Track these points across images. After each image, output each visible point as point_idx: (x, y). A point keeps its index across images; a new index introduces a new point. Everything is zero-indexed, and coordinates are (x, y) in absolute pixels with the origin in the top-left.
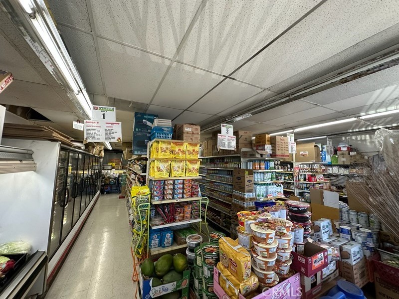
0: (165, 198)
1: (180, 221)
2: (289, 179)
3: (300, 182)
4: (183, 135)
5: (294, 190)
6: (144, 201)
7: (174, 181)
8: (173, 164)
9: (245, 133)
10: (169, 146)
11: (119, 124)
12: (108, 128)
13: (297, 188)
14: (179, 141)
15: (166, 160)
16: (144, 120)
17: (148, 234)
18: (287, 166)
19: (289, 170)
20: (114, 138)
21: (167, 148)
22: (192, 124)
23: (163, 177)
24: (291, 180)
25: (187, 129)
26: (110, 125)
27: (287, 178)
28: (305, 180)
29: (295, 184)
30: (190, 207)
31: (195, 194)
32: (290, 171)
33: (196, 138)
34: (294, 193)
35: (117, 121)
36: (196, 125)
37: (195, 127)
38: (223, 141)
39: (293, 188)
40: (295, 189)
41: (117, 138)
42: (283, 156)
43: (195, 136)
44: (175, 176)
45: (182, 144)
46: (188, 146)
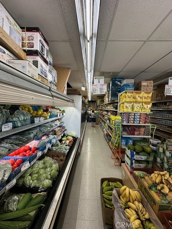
0: (130, 122)
1: (137, 135)
4: (141, 87)
6: (118, 123)
7: (135, 113)
8: (135, 104)
11: (105, 85)
12: (101, 87)
14: (139, 91)
15: (131, 102)
16: (116, 82)
17: (120, 138)
20: (103, 92)
21: (131, 96)
22: (147, 80)
23: (129, 111)
26: (102, 86)
30: (144, 129)
31: (148, 122)
33: (150, 89)
35: (105, 83)
37: (149, 82)
41: (105, 92)
44: (135, 111)
46: (144, 94)
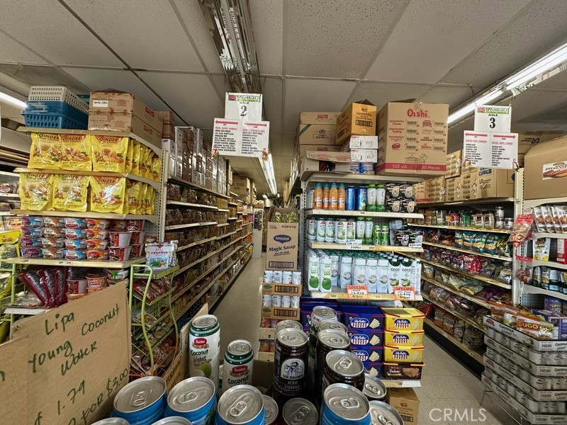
2: (497, 251)
3: (535, 263)
5: (511, 283)
9: (320, 117)
10: (52, 144)
13: (521, 279)
15: (42, 174)
18: (494, 213)
19: (500, 223)
22: (111, 92)
24: (504, 255)
25: (99, 104)
27: (492, 247)
28: (553, 256)
29: (516, 266)
32: (504, 228)
33: (120, 124)
34: (510, 292)
36: (120, 92)
37: (117, 97)
38: (229, 136)
39: (509, 279)
40: (515, 282)
42: (419, 167)
43: (117, 118)
45: (78, 138)
46: (96, 142)
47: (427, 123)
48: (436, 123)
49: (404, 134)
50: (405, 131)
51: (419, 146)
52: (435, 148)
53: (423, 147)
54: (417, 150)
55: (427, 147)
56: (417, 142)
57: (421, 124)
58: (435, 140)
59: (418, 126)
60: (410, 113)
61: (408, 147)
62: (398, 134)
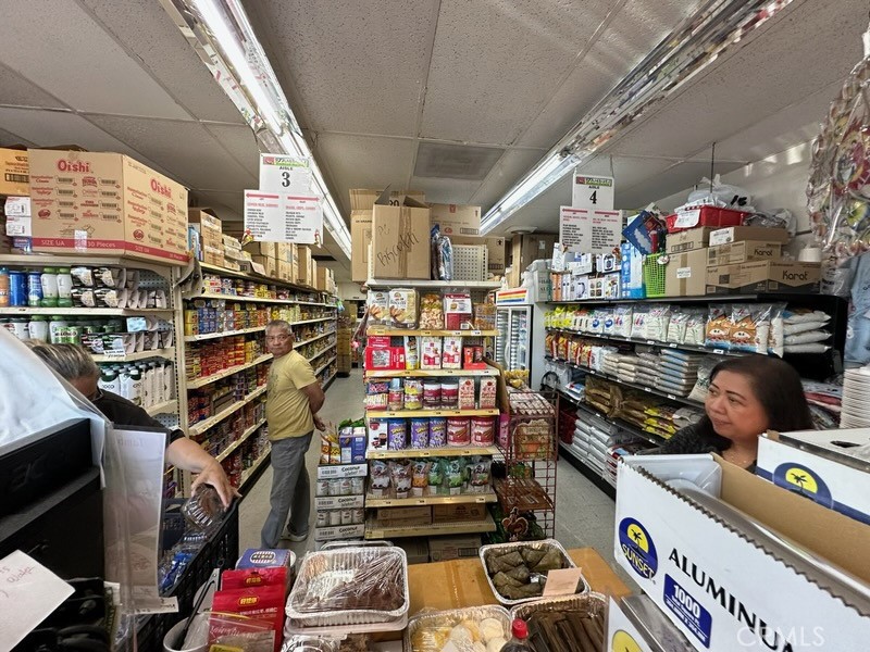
47: (89, 181)
48: (103, 181)
49: (54, 195)
50: (54, 192)
51: (79, 213)
52: (105, 217)
53: (85, 215)
54: (76, 219)
55: (92, 216)
56: (76, 208)
57: (80, 183)
58: (104, 205)
59: (75, 184)
60: (62, 165)
61: (61, 215)
62: (45, 197)
